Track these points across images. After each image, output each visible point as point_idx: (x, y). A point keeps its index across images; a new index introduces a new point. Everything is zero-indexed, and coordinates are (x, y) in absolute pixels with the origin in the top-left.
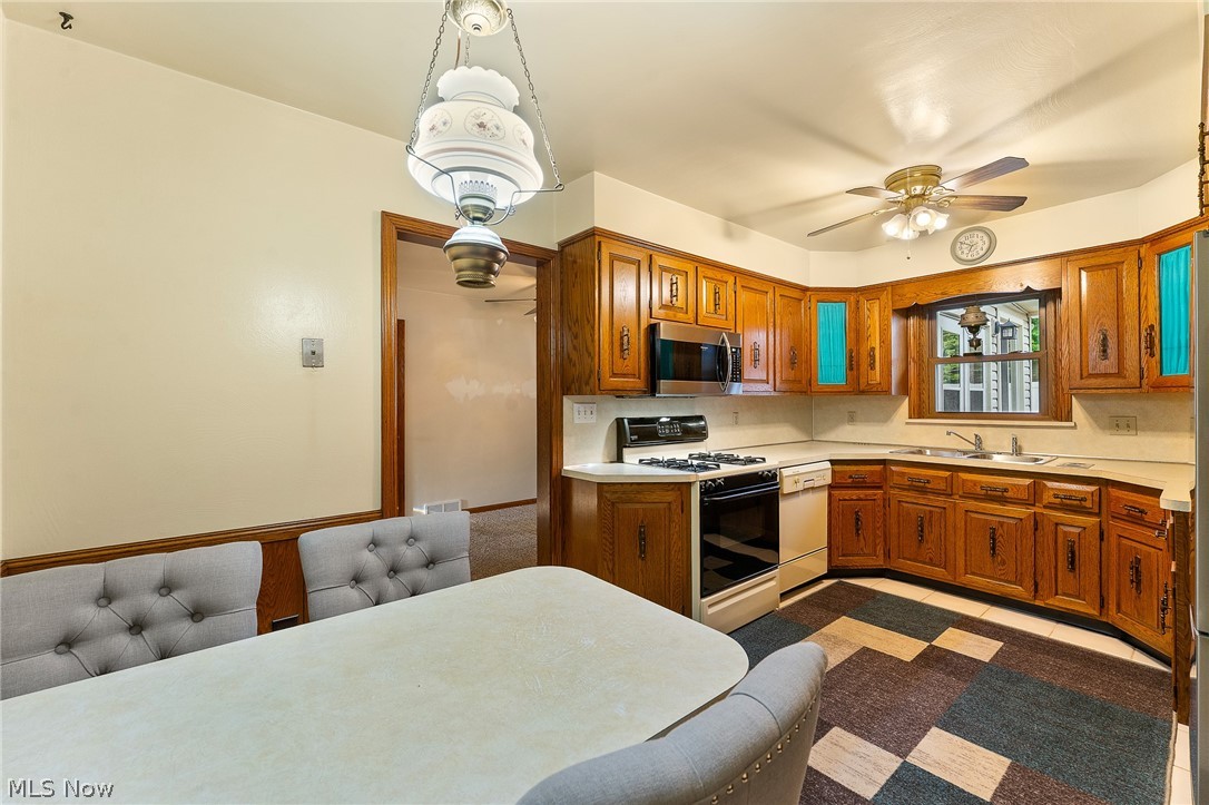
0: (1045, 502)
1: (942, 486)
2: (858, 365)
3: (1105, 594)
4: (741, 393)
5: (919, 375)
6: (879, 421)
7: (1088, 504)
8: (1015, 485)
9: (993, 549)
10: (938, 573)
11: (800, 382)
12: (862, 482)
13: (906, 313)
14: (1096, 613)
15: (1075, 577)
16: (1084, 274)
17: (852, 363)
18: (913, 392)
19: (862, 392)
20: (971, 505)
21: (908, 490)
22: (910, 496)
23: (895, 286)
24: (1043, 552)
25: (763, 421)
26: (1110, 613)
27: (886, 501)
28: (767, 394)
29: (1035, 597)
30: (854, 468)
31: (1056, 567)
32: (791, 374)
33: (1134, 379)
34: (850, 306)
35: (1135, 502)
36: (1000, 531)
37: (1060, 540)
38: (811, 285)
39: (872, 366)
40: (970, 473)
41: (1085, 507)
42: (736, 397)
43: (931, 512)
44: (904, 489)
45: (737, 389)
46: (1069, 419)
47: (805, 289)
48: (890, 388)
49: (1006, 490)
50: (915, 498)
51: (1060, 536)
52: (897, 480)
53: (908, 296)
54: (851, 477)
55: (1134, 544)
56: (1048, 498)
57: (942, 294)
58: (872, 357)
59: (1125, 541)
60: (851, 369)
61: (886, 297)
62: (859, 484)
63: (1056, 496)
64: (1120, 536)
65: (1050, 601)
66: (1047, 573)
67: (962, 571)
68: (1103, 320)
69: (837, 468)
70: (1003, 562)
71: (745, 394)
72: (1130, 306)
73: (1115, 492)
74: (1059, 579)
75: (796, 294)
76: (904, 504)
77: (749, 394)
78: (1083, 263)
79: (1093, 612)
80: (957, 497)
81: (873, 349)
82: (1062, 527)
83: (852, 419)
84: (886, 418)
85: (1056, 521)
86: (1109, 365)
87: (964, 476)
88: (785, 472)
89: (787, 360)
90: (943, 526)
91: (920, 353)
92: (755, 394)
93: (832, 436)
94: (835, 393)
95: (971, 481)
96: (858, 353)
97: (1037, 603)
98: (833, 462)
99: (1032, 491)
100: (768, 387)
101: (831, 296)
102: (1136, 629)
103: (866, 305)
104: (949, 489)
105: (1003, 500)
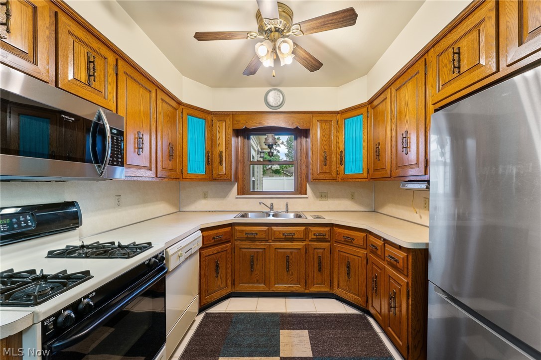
0: (310, 238)
1: (264, 236)
2: (213, 162)
3: (331, 280)
4: (123, 177)
5: (243, 170)
6: (221, 197)
7: (326, 237)
8: (297, 231)
9: (288, 268)
10: (261, 287)
11: (175, 171)
12: (220, 240)
13: (238, 133)
14: (328, 290)
15: (321, 274)
16: (319, 123)
17: (209, 160)
18: (240, 180)
19: (214, 180)
20: (278, 244)
21: (245, 240)
22: (246, 244)
23: (234, 115)
24: (309, 264)
25: (145, 201)
26: (335, 289)
27: (233, 249)
28: (150, 179)
29: (305, 289)
30: (215, 232)
31: (314, 272)
32: (170, 165)
33: (335, 175)
34: (208, 123)
35: (348, 234)
36: (291, 257)
37: (315, 257)
38: (184, 100)
39: (221, 163)
40: (277, 226)
41: (326, 239)
42: (119, 181)
43: (258, 252)
44: (243, 240)
45: (120, 173)
46: (306, 194)
47: (179, 103)
48: (231, 177)
49: (294, 234)
50: (250, 245)
51: (316, 254)
52: (239, 235)
53: (242, 122)
54: (214, 238)
55: (347, 255)
56: (311, 236)
57: (259, 123)
58: (220, 156)
59: (342, 254)
60: (208, 164)
61: (228, 120)
62: (218, 242)
63: (314, 234)
64: (339, 251)
65: (311, 290)
66: (310, 275)
67: (274, 283)
68: (325, 147)
69: (206, 233)
70: (292, 274)
71: (129, 179)
72: (334, 142)
73: (337, 230)
74: (315, 277)
75: (174, 104)
76: (243, 250)
77: (133, 179)
78: (319, 118)
79: (327, 290)
80: (271, 241)
81: (221, 152)
82: (316, 250)
83: (205, 196)
84: (225, 195)
85: (314, 247)
86: (326, 168)
87: (275, 228)
88: (171, 251)
89: (167, 154)
90: (264, 259)
91: (243, 157)
92: (139, 179)
93: (192, 208)
94: (198, 179)
95: (278, 231)
96: (213, 154)
97: (307, 291)
98: (202, 230)
99: (305, 233)
100: (151, 174)
101: (196, 113)
102: (347, 296)
103: (216, 123)
104: (267, 237)
105: (292, 240)
